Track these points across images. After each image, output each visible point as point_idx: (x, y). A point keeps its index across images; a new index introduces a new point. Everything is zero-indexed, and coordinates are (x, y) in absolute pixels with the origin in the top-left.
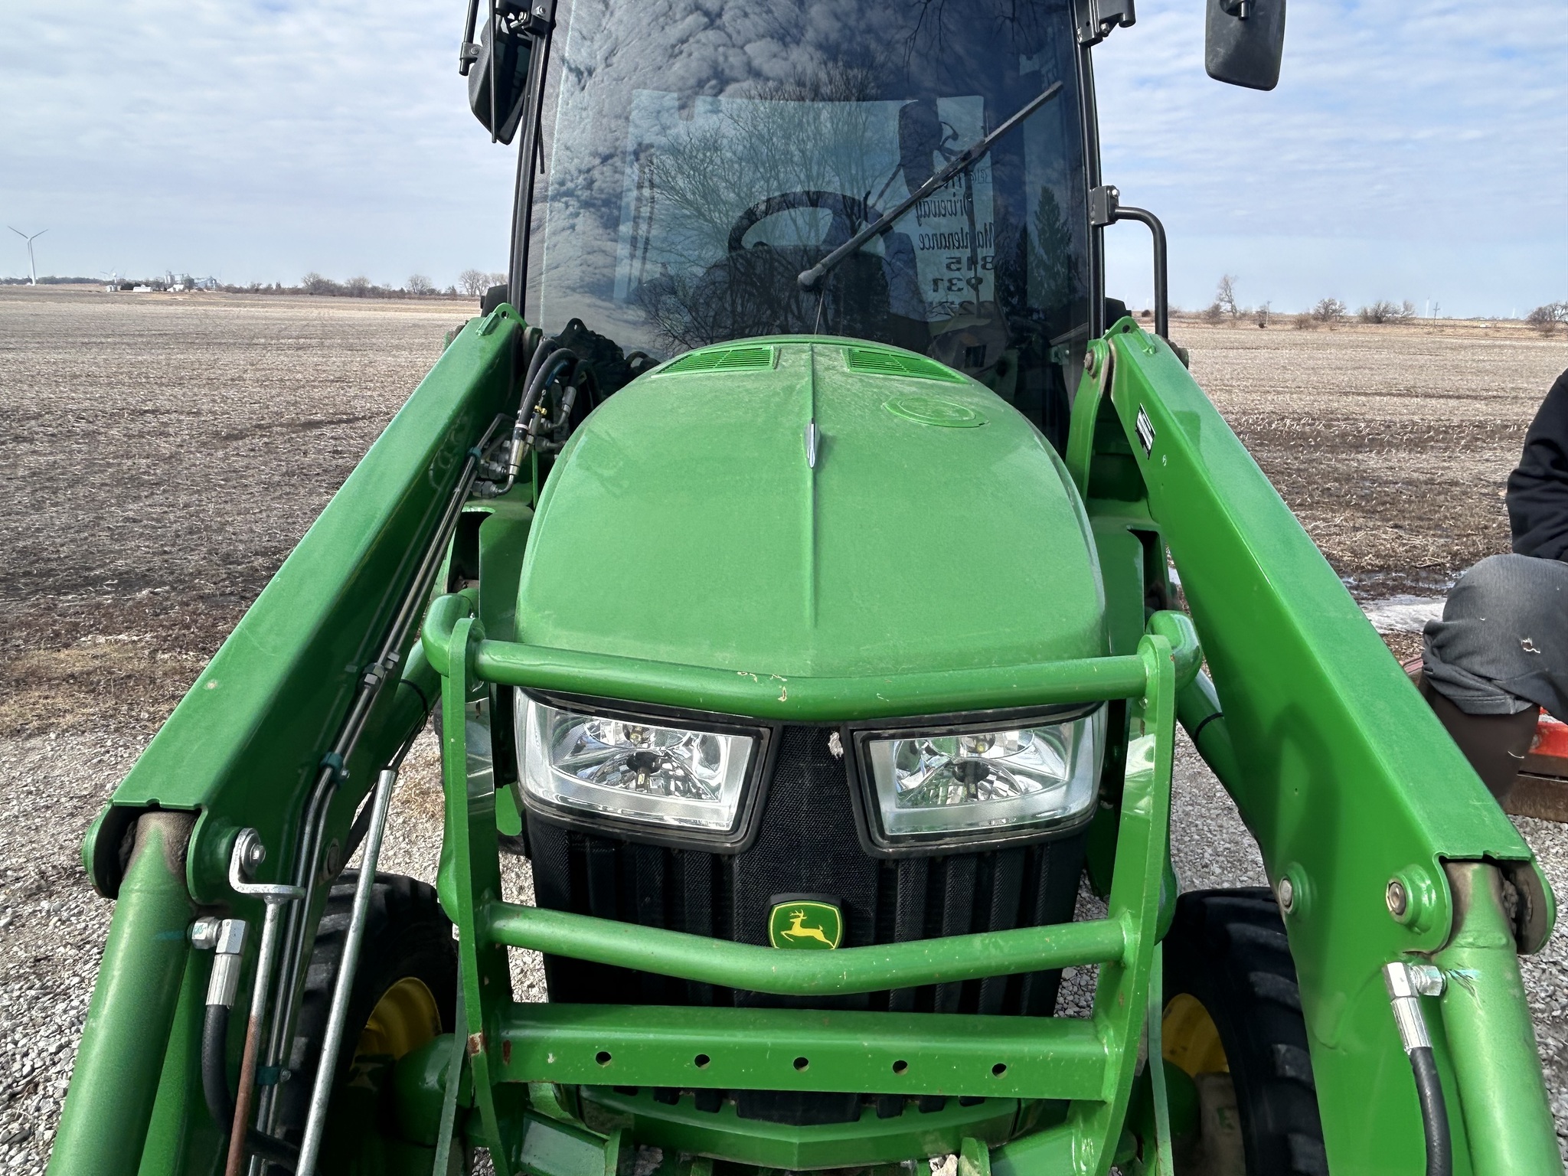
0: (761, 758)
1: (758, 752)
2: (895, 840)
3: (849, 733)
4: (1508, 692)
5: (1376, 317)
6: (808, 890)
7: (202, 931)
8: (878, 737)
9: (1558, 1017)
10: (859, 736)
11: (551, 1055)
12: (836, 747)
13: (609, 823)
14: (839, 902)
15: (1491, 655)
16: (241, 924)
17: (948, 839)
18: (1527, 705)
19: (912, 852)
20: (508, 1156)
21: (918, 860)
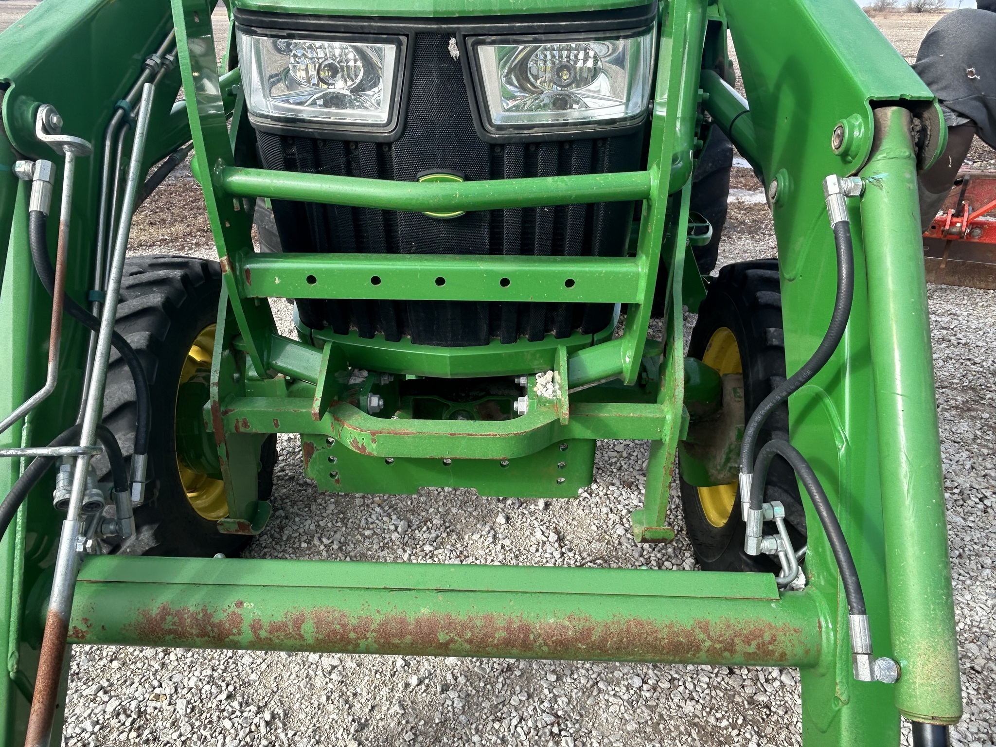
0: (403, 61)
1: (400, 55)
2: (500, 128)
3: (462, 38)
4: (953, 111)
5: (917, 7)
6: (442, 166)
7: (22, 167)
8: (483, 43)
9: (966, 386)
10: (470, 41)
11: (277, 279)
12: (454, 51)
13: (305, 125)
14: (463, 176)
15: (944, 83)
16: (48, 164)
17: (536, 129)
18: (965, 121)
19: (512, 138)
20: (262, 360)
21: (516, 144)
